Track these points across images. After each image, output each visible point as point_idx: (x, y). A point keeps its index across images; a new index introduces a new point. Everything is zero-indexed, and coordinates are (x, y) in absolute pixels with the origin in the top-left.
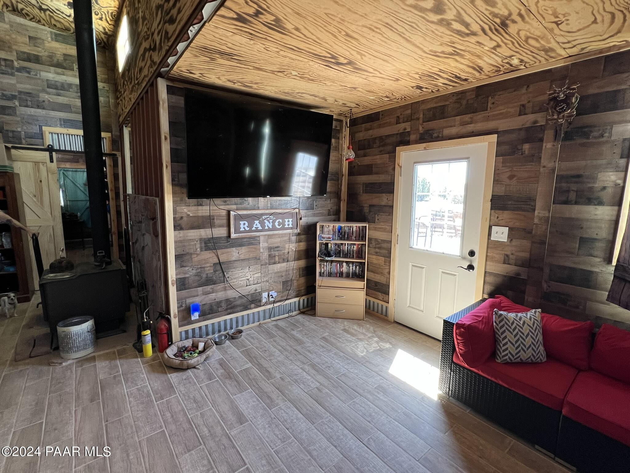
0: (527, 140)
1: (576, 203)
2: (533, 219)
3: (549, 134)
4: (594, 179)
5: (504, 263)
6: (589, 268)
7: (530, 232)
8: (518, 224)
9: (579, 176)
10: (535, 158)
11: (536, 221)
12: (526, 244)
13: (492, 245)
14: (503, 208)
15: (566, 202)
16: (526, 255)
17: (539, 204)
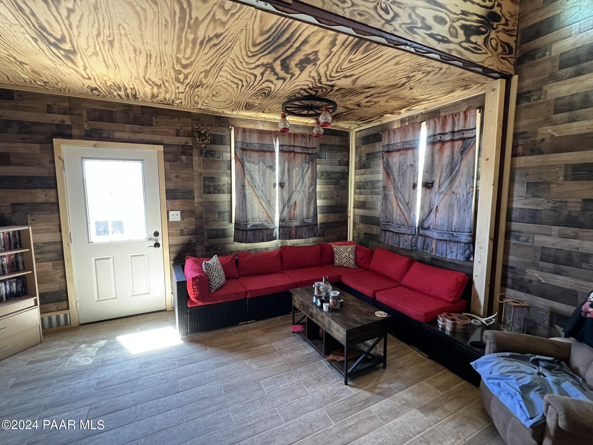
0: (183, 153)
1: (214, 193)
2: (194, 204)
3: (195, 152)
4: (219, 180)
5: (181, 235)
6: (224, 227)
7: (194, 213)
8: (186, 208)
9: (213, 178)
10: (189, 165)
11: (196, 205)
12: (193, 220)
13: (171, 225)
14: (175, 198)
15: (209, 193)
16: (193, 227)
17: (196, 194)
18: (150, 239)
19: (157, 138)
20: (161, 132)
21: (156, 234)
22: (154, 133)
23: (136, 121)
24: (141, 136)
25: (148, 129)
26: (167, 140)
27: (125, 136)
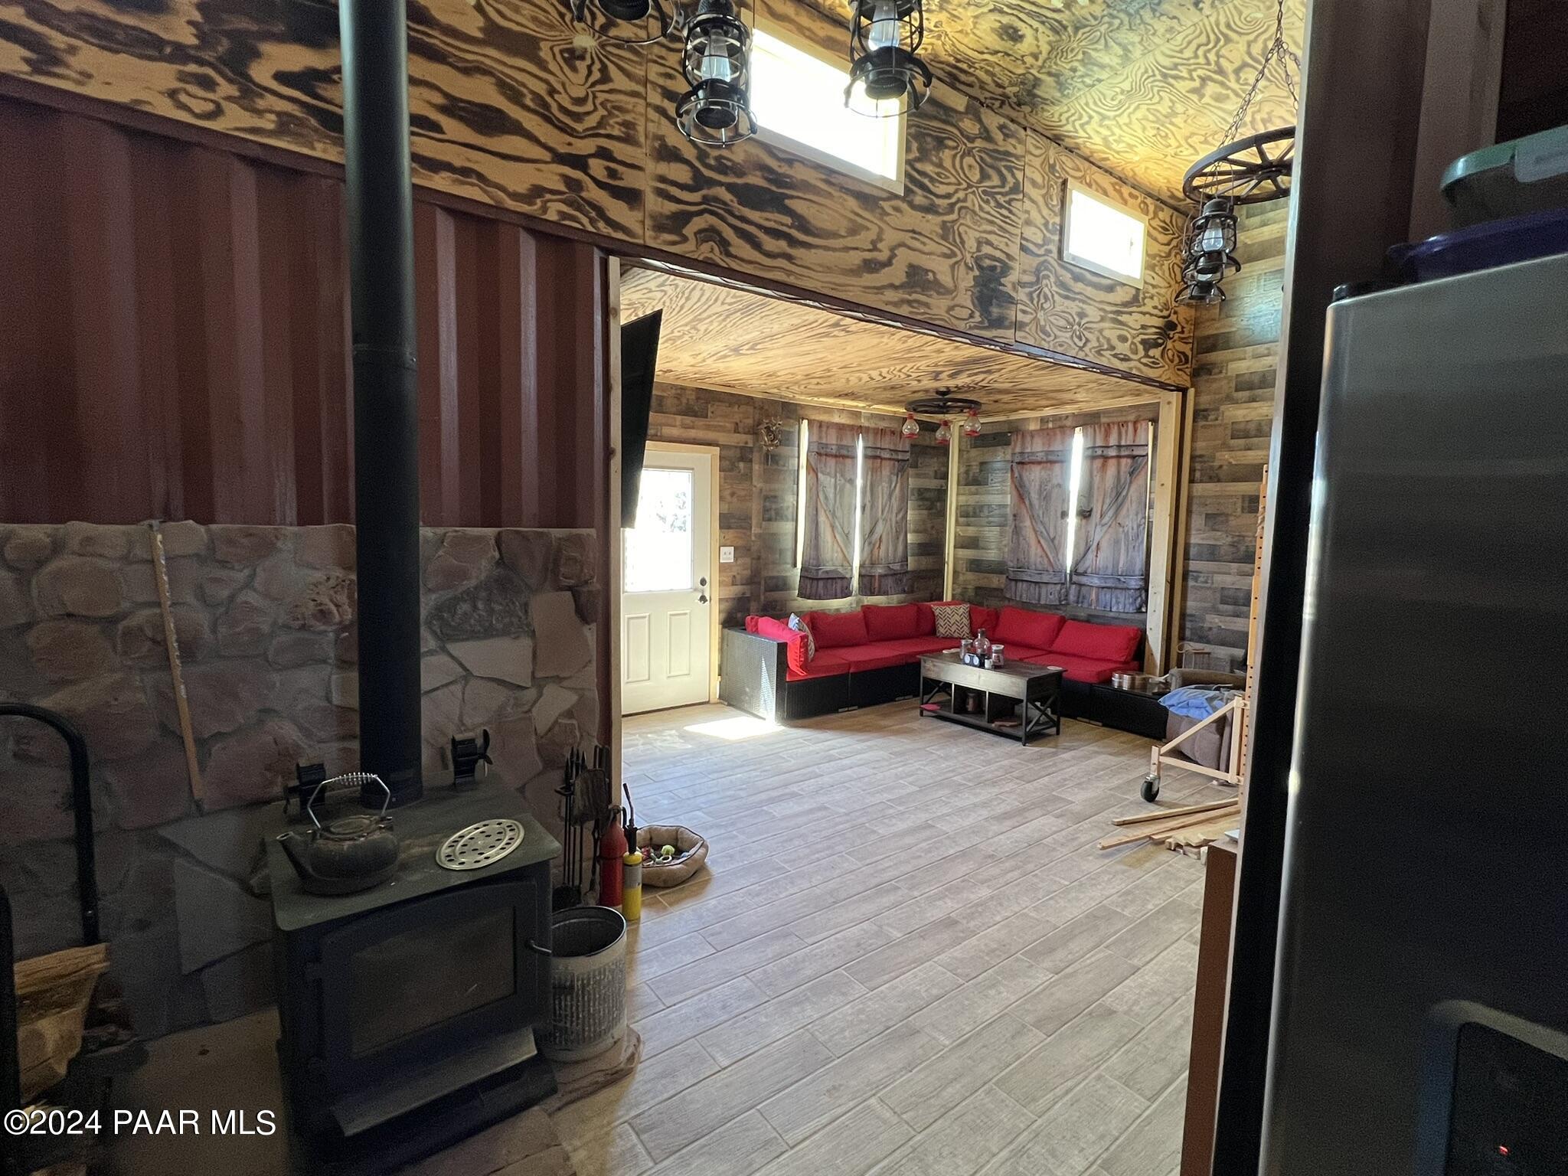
0: (742, 459)
1: (776, 520)
2: (750, 536)
3: (756, 456)
4: (783, 500)
5: (733, 585)
6: (783, 574)
7: (749, 550)
8: (740, 543)
9: (775, 497)
10: (748, 476)
11: (753, 538)
12: (748, 560)
13: (723, 568)
14: (729, 528)
15: (770, 520)
16: (748, 573)
17: (754, 522)
18: (696, 590)
19: (711, 435)
20: (716, 426)
21: (703, 582)
22: (708, 428)
23: (689, 411)
24: (692, 433)
25: (700, 422)
26: (723, 438)
27: (675, 432)
